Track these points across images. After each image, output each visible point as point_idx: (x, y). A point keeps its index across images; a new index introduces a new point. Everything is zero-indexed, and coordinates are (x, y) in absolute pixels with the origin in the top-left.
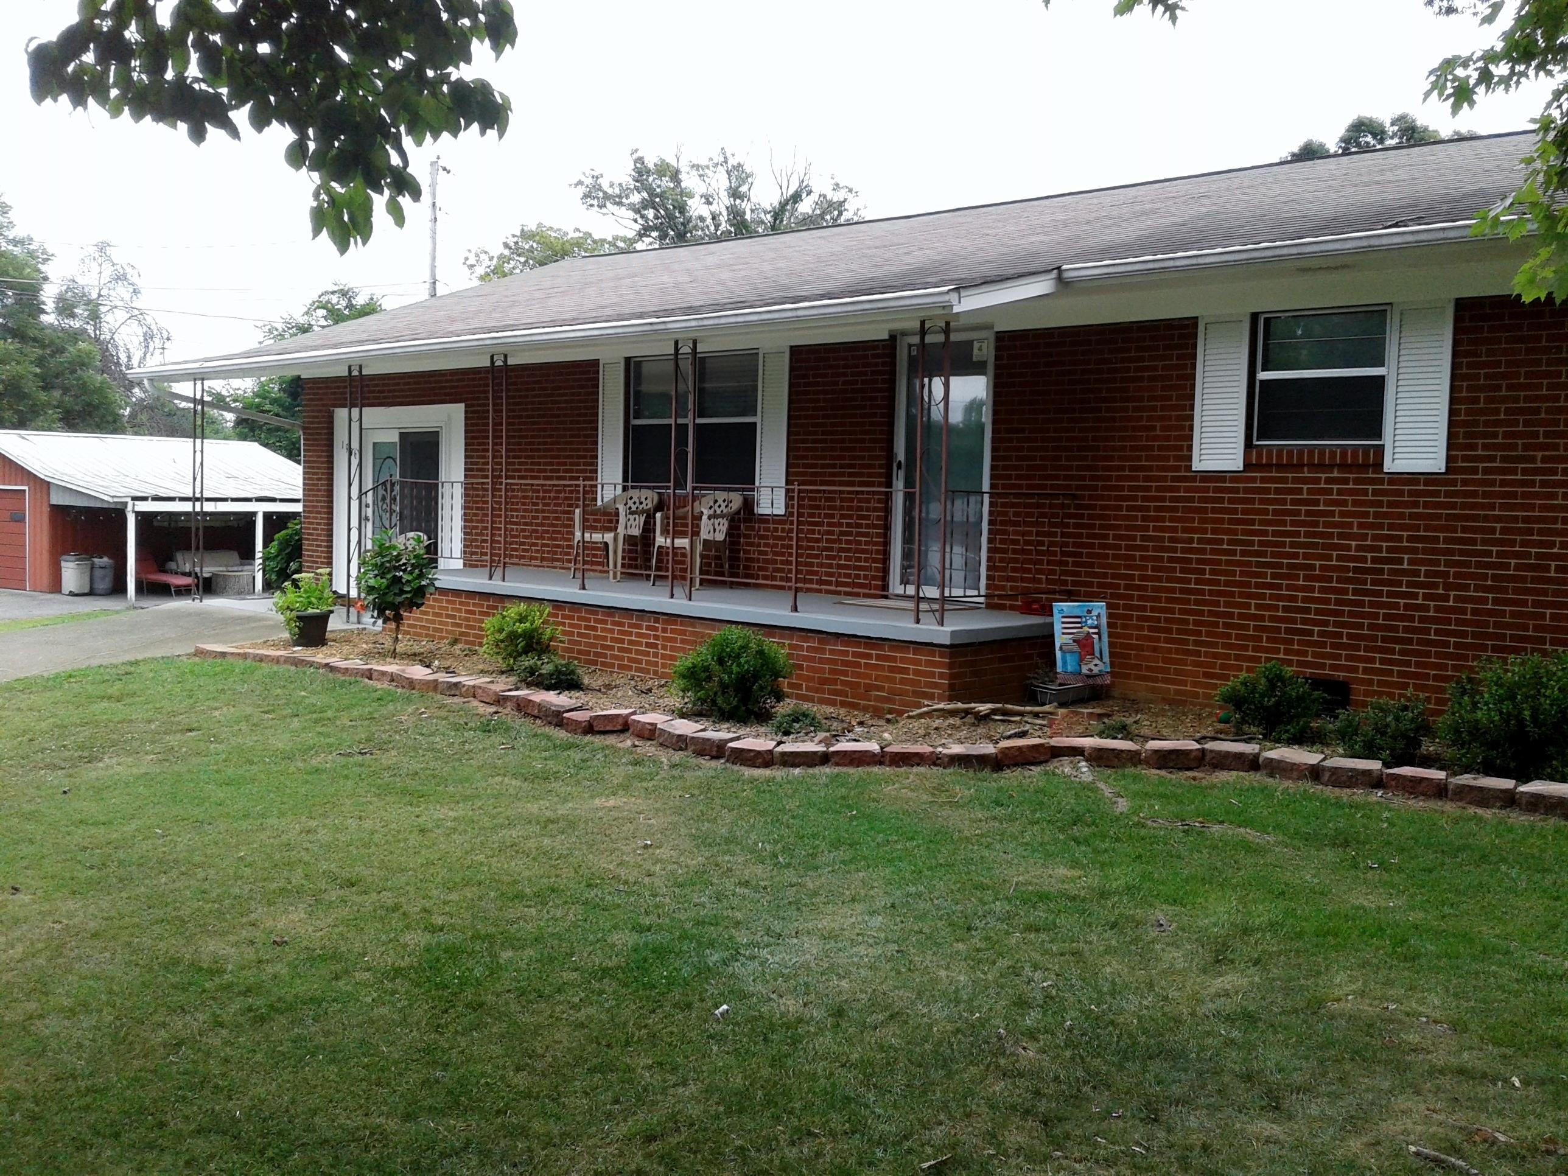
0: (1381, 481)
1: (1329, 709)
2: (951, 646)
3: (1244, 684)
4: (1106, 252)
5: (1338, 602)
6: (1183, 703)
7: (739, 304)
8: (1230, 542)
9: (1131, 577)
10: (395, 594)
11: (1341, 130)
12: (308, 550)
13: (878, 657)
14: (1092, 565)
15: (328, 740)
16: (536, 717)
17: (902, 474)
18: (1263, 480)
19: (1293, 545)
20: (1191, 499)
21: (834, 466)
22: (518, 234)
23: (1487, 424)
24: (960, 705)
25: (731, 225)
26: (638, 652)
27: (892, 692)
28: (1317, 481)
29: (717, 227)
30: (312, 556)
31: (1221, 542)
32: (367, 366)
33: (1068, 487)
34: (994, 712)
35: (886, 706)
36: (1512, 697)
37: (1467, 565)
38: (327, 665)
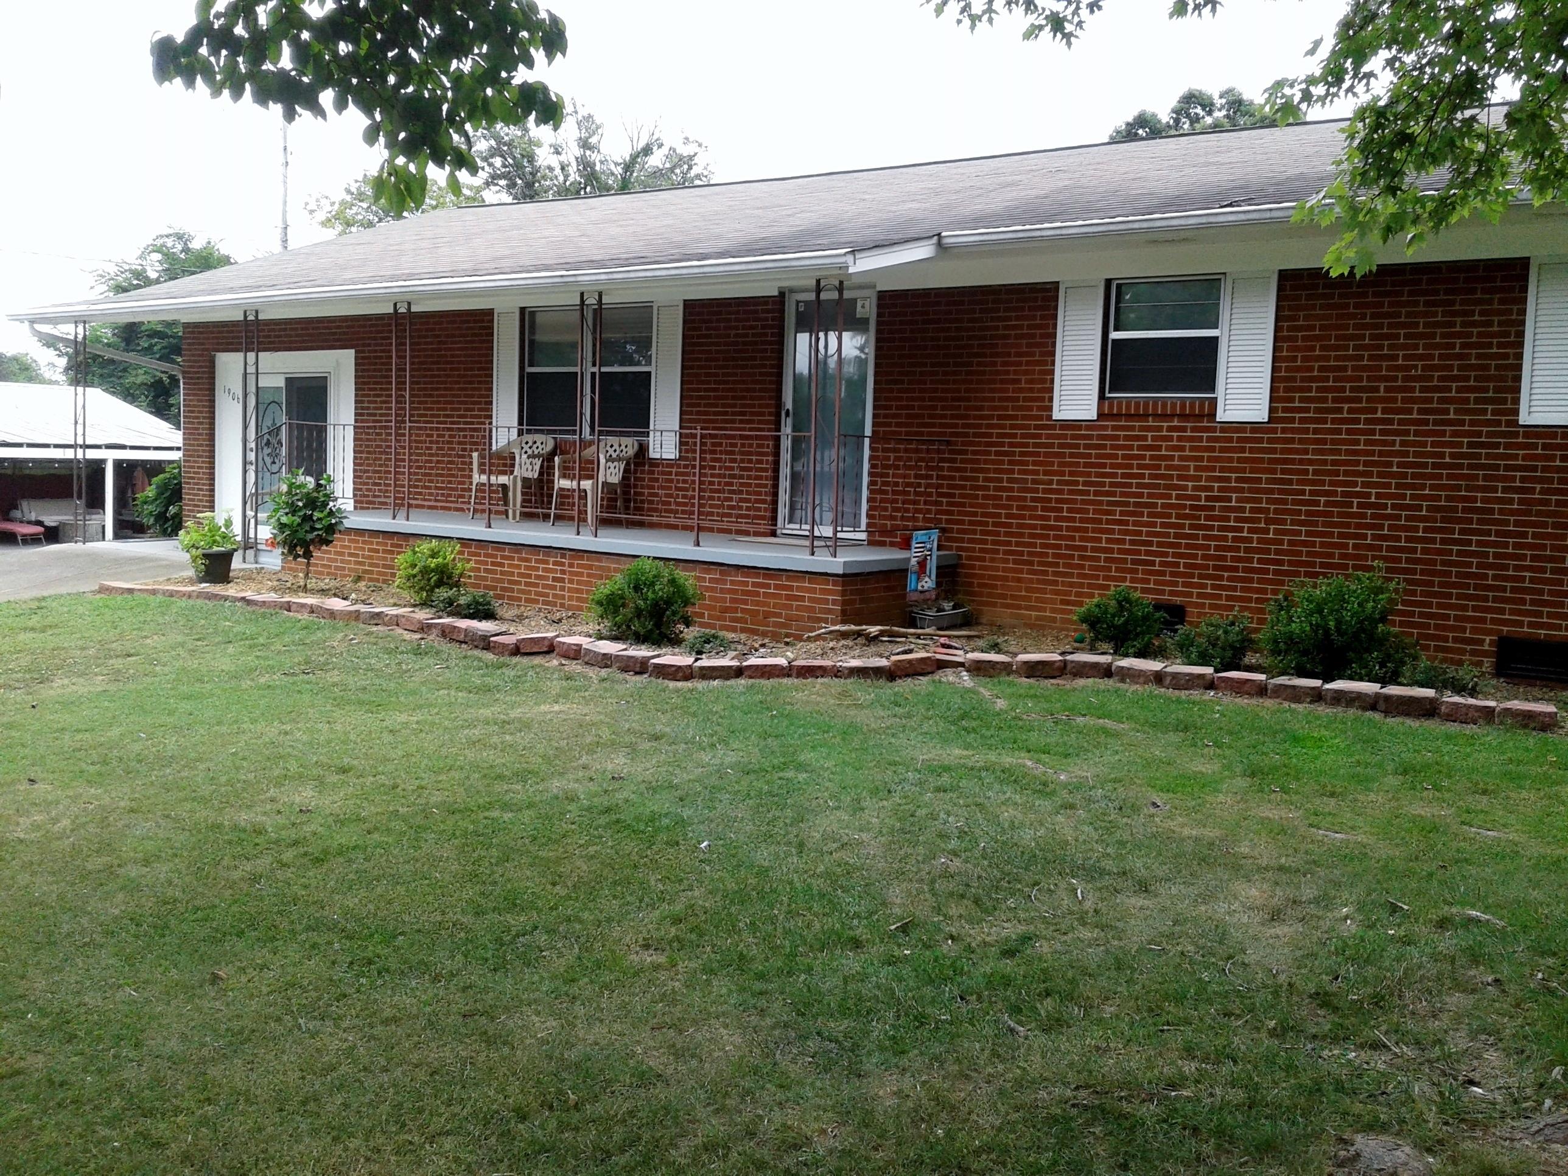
0: (1214, 430)
1: (1170, 626)
2: (844, 575)
3: (1098, 606)
4: (977, 221)
5: (1176, 536)
6: (1043, 627)
7: (642, 260)
8: (1085, 484)
9: (999, 515)
10: (306, 532)
11: (1173, 102)
12: (189, 494)
13: (777, 587)
14: (963, 505)
15: (267, 663)
16: (461, 642)
17: (789, 421)
18: (1114, 428)
19: (1138, 486)
20: (1052, 445)
21: (726, 413)
22: (361, 179)
23: (1303, 379)
24: (853, 627)
25: (581, 177)
26: (545, 586)
27: (789, 618)
28: (1160, 428)
29: (566, 177)
30: (193, 500)
31: (1077, 483)
32: (263, 311)
33: (944, 434)
34: (882, 633)
35: (784, 631)
36: (1320, 611)
37: (1284, 502)
38: (243, 599)
